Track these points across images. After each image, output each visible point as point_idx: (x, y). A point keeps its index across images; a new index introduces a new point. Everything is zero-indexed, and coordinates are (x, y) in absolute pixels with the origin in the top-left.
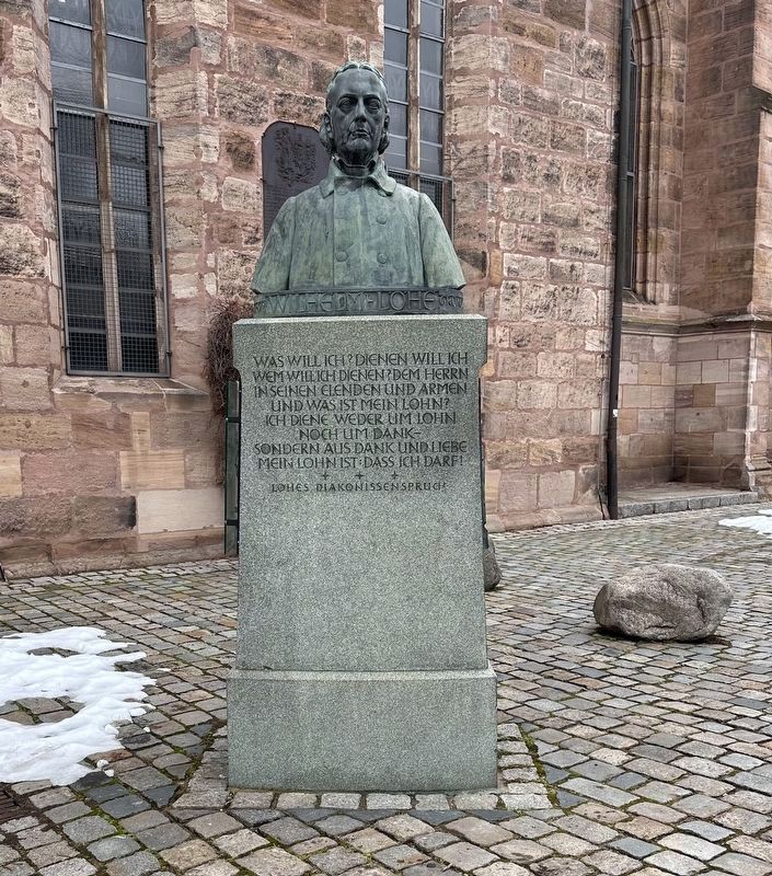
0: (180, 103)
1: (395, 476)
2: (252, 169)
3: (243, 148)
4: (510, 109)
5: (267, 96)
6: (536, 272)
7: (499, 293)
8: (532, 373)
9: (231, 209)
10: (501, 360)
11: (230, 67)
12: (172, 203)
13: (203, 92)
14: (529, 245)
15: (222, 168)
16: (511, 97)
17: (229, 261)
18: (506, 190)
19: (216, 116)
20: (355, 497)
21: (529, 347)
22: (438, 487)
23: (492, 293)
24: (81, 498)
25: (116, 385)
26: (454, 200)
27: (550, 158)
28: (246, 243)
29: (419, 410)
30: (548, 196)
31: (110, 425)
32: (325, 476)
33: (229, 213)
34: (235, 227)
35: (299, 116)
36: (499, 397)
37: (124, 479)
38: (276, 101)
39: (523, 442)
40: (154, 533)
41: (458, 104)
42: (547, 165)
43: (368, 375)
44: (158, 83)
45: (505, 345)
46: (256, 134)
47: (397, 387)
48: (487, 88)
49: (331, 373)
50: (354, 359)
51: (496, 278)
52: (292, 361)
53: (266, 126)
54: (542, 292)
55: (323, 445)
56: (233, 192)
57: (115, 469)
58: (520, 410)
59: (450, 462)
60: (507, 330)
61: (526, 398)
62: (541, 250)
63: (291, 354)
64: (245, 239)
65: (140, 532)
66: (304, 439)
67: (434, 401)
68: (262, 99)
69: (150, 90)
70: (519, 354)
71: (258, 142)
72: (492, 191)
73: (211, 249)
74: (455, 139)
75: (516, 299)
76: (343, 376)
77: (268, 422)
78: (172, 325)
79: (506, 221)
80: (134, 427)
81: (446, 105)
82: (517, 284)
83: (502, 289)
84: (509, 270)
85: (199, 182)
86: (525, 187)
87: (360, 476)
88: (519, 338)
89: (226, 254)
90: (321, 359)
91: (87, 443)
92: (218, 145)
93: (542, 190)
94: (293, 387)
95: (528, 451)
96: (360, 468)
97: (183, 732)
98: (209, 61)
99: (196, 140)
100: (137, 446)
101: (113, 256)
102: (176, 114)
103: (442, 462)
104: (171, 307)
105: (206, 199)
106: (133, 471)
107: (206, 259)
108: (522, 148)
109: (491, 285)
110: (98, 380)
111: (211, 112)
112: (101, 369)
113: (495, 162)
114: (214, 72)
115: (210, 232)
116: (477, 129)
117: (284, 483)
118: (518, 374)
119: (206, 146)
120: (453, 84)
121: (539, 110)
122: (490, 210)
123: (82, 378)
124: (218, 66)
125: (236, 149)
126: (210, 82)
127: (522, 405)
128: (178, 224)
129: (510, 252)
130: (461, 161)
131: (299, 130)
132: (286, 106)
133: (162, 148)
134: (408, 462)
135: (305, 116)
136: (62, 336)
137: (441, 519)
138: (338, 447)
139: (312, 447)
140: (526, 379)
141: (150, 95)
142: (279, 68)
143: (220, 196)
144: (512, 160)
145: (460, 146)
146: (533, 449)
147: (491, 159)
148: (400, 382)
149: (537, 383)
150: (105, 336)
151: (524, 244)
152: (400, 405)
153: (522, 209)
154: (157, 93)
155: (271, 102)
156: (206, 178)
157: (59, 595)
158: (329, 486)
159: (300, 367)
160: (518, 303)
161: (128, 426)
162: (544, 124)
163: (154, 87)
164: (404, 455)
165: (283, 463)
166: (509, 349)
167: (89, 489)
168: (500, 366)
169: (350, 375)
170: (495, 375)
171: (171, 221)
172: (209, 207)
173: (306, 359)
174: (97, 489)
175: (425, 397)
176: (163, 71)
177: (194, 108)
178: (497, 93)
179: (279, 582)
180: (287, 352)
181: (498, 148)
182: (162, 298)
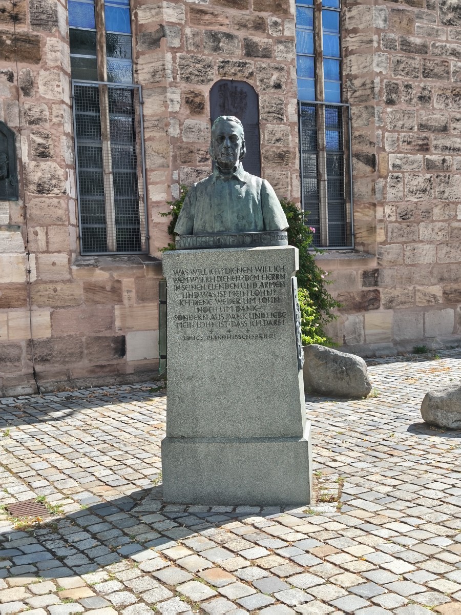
0: (154, 73)
1: (248, 331)
2: (203, 113)
3: (197, 100)
4: (389, 54)
5: (213, 64)
6: (415, 165)
7: (386, 182)
8: (415, 238)
9: (189, 140)
10: (390, 230)
11: (187, 48)
12: (150, 139)
13: (169, 66)
14: (409, 147)
15: (182, 114)
16: (390, 46)
17: (188, 175)
18: (389, 110)
19: (178, 80)
20: (227, 343)
21: (411, 219)
22: (271, 336)
23: (381, 183)
24: (89, 337)
25: (113, 261)
26: (351, 119)
27: (422, 85)
28: (200, 162)
29: (260, 296)
30: (422, 112)
31: (108, 288)
32: (211, 332)
33: (188, 143)
34: (192, 152)
35: (235, 74)
36: (390, 257)
37: (118, 324)
38: (219, 67)
39: (411, 288)
40: (138, 360)
41: (352, 53)
42: (420, 90)
43: (232, 279)
44: (140, 61)
45: (393, 219)
46: (205, 90)
47: (248, 285)
48: (371, 41)
49: (213, 278)
50: (224, 271)
51: (383, 172)
52: (193, 272)
53: (212, 83)
54: (421, 179)
55: (210, 316)
56: (190, 129)
57: (112, 317)
58: (407, 266)
59: (277, 323)
60: (394, 208)
61: (411, 256)
62: (418, 150)
63: (192, 268)
64: (198, 159)
65: (128, 360)
66: (200, 312)
67: (268, 291)
68: (209, 66)
69: (134, 66)
70: (404, 225)
71: (207, 95)
72: (378, 111)
73: (176, 167)
74: (351, 77)
75: (400, 186)
76: (219, 280)
77: (181, 304)
78: (150, 219)
79: (389, 131)
80: (124, 288)
81: (344, 53)
82: (401, 175)
83: (389, 180)
84: (394, 166)
85: (168, 125)
86: (404, 106)
87: (229, 331)
88: (404, 213)
89: (186, 170)
90: (207, 271)
91: (93, 301)
92: (179, 100)
93: (417, 107)
94: (194, 286)
95: (415, 295)
96: (229, 327)
97: (142, 478)
98: (173, 46)
99: (165, 97)
100: (126, 301)
101: (111, 176)
102: (151, 80)
103: (273, 323)
104: (149, 207)
105: (172, 135)
106: (123, 317)
107: (172, 174)
108: (400, 79)
109: (380, 177)
110: (101, 259)
111: (175, 78)
112: (103, 251)
113: (380, 91)
114: (176, 52)
115: (175, 157)
116: (366, 70)
117: (190, 336)
118: (404, 239)
119: (172, 101)
120: (348, 39)
121: (412, 52)
122: (377, 125)
123: (90, 258)
124: (179, 48)
125: (192, 101)
126: (174, 59)
127: (408, 261)
128: (154, 153)
129: (393, 153)
130: (355, 91)
131: (234, 84)
132: (226, 69)
133: (142, 103)
134: (255, 324)
135: (240, 74)
136: (77, 230)
137: (274, 353)
138: (218, 317)
139: (204, 317)
140: (411, 242)
141: (134, 69)
142: (221, 44)
143: (181, 133)
144: (393, 89)
145: (354, 81)
146: (418, 294)
147: (377, 90)
148: (249, 281)
149: (420, 245)
150: (105, 229)
151: (405, 147)
152: (250, 294)
153: (401, 122)
154: (139, 67)
155: (216, 68)
156: (172, 122)
157: (74, 403)
158: (213, 337)
159: (197, 275)
160: (402, 189)
161: (120, 289)
162: (417, 61)
163: (137, 64)
164: (252, 320)
165: (189, 325)
166: (396, 221)
167: (94, 332)
168: (389, 234)
169: (223, 279)
170: (386, 240)
171: (149, 151)
172: (174, 141)
173: (200, 271)
174: (100, 331)
175: (263, 289)
176: (143, 54)
177: (163, 76)
178: (379, 43)
179: (189, 389)
180: (190, 267)
181: (381, 81)
182: (143, 201)
